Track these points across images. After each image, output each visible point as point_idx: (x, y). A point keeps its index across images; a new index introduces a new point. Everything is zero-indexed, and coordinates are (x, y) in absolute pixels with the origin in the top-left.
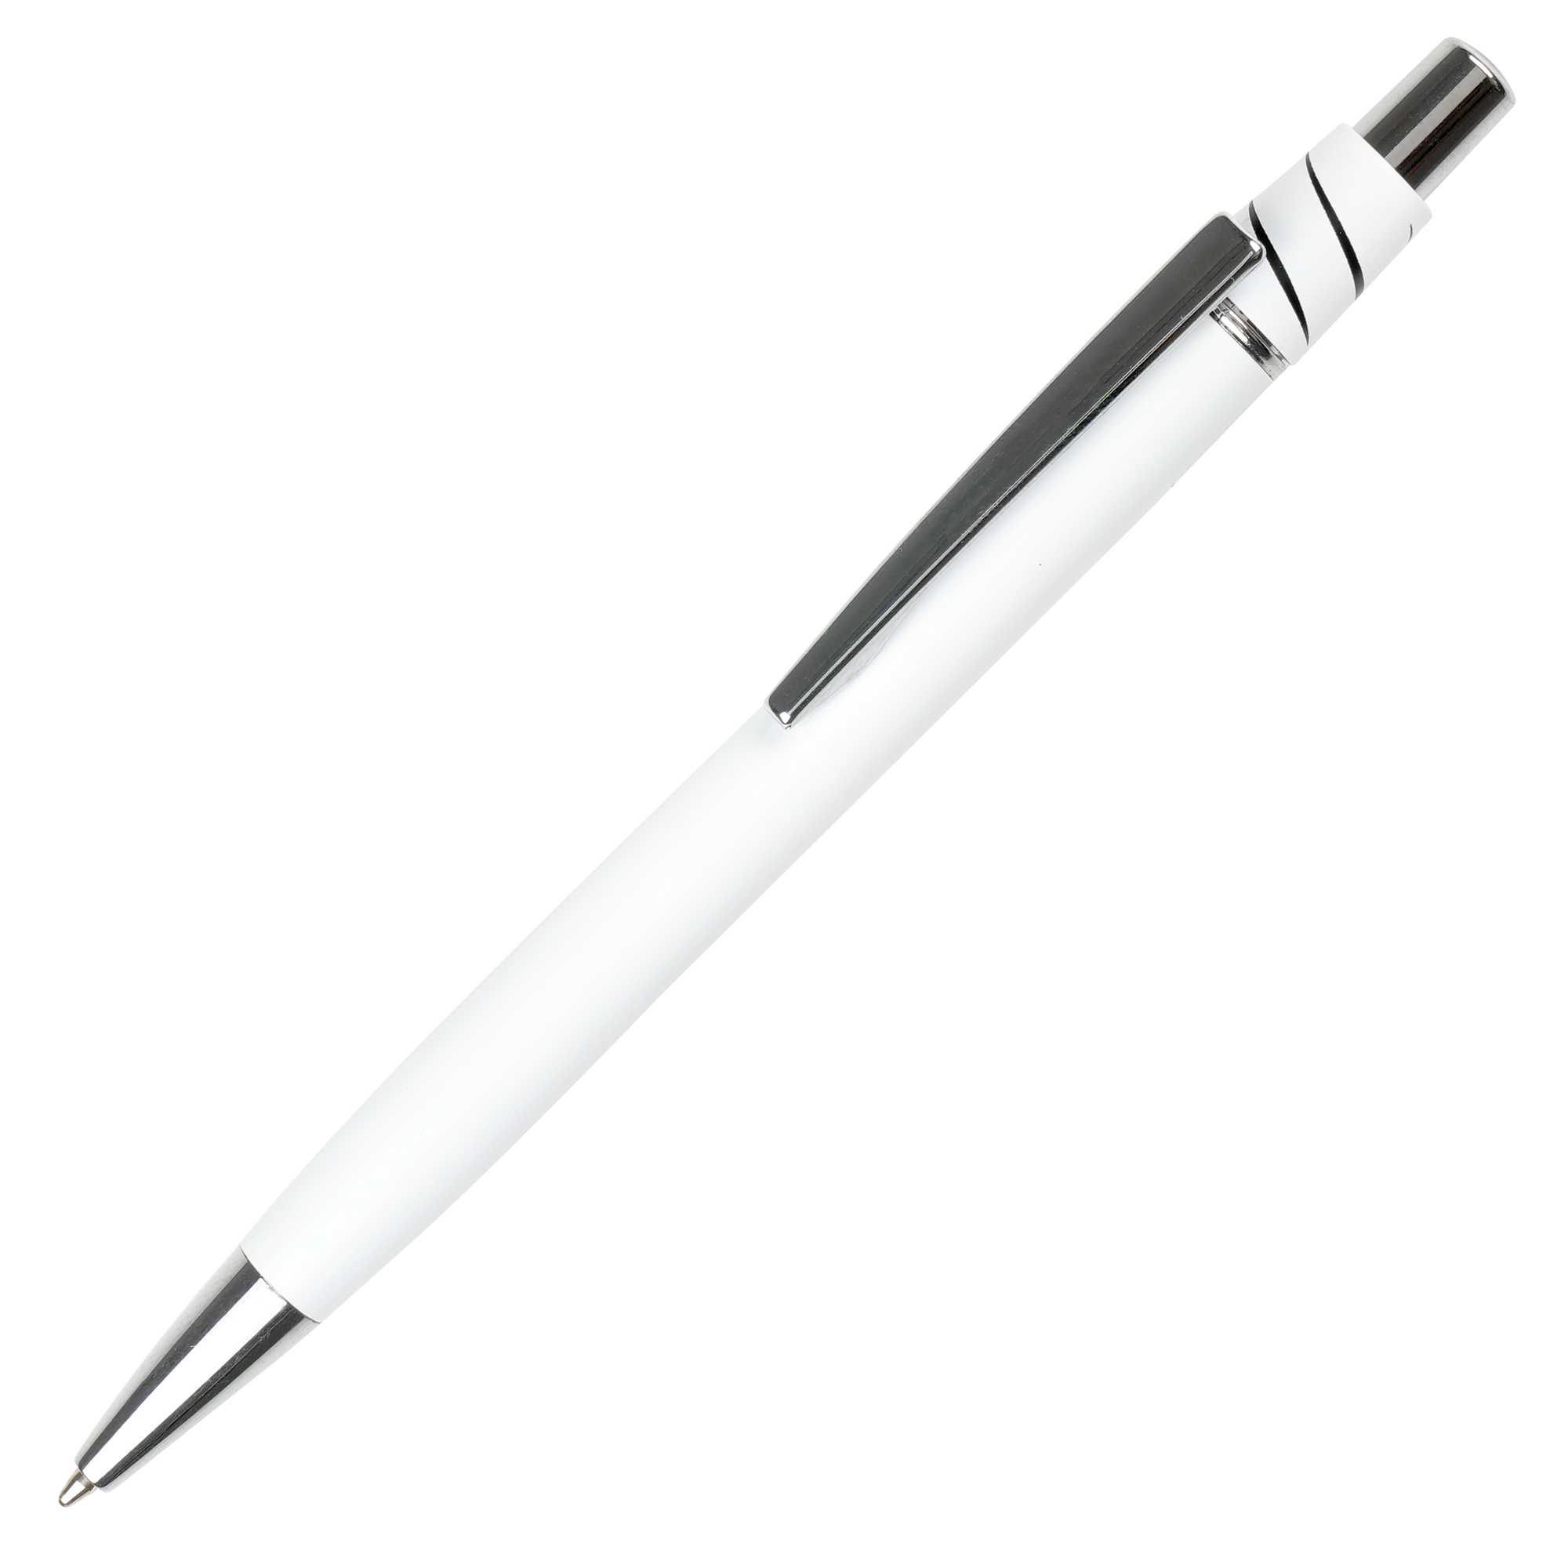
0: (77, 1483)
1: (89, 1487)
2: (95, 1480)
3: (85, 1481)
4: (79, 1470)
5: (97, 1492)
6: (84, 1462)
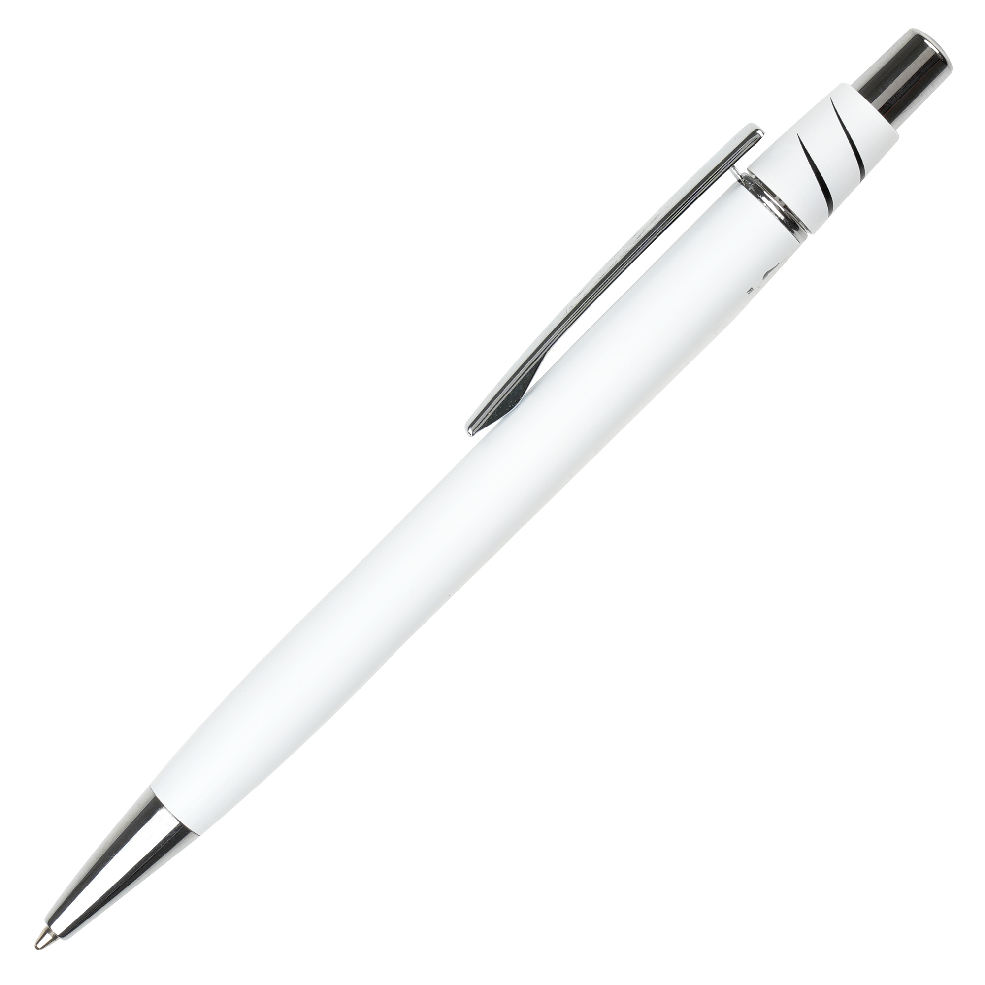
0: (47, 935)
3: (52, 934)
4: (48, 927)
6: (51, 921)
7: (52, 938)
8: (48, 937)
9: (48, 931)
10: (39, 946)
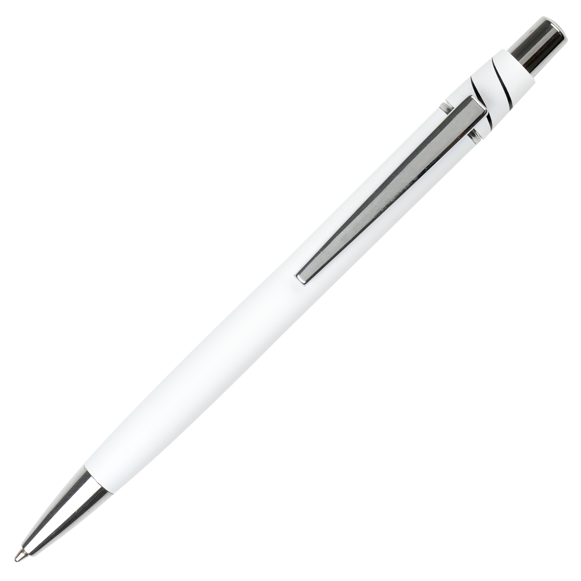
0: (22, 554)
1: (26, 555)
2: (29, 552)
3: (25, 553)
4: (23, 549)
5: (29, 557)
6: (25, 545)
7: (24, 555)
8: (22, 555)
9: (22, 551)
10: (17, 559)
